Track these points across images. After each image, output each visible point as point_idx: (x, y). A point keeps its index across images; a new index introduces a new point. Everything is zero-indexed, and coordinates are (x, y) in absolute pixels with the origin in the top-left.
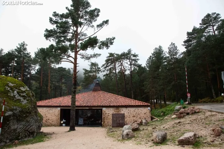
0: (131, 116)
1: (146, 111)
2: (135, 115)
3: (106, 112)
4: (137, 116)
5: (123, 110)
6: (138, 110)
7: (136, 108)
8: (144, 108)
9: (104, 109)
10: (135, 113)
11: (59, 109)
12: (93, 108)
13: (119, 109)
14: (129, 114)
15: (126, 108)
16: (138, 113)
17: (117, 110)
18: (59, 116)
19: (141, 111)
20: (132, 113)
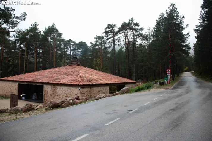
0: (64, 95)
1: (77, 92)
2: (67, 95)
3: (46, 89)
4: (69, 96)
5: (58, 89)
6: (70, 89)
7: (69, 88)
8: (75, 88)
9: (45, 86)
10: (67, 93)
11: (18, 83)
12: (38, 85)
13: (55, 87)
14: (63, 93)
15: (61, 86)
16: (70, 93)
17: (53, 88)
18: (18, 90)
19: (73, 92)
20: (65, 93)
